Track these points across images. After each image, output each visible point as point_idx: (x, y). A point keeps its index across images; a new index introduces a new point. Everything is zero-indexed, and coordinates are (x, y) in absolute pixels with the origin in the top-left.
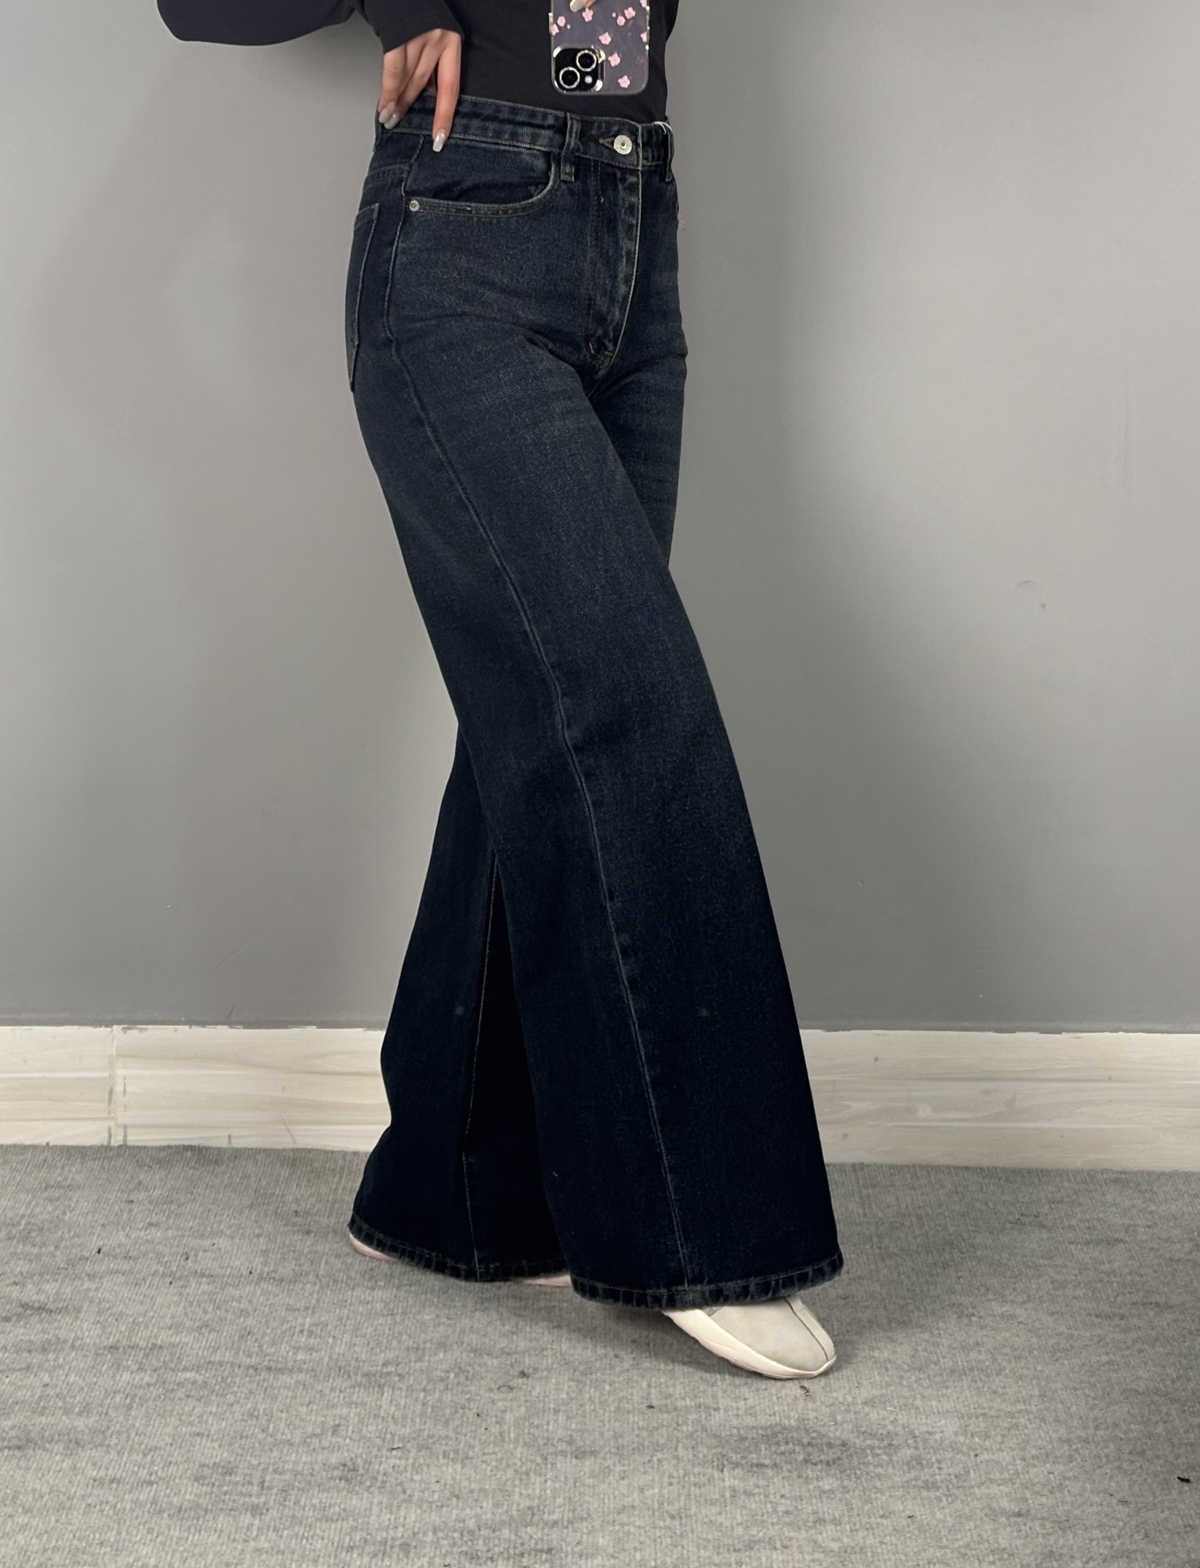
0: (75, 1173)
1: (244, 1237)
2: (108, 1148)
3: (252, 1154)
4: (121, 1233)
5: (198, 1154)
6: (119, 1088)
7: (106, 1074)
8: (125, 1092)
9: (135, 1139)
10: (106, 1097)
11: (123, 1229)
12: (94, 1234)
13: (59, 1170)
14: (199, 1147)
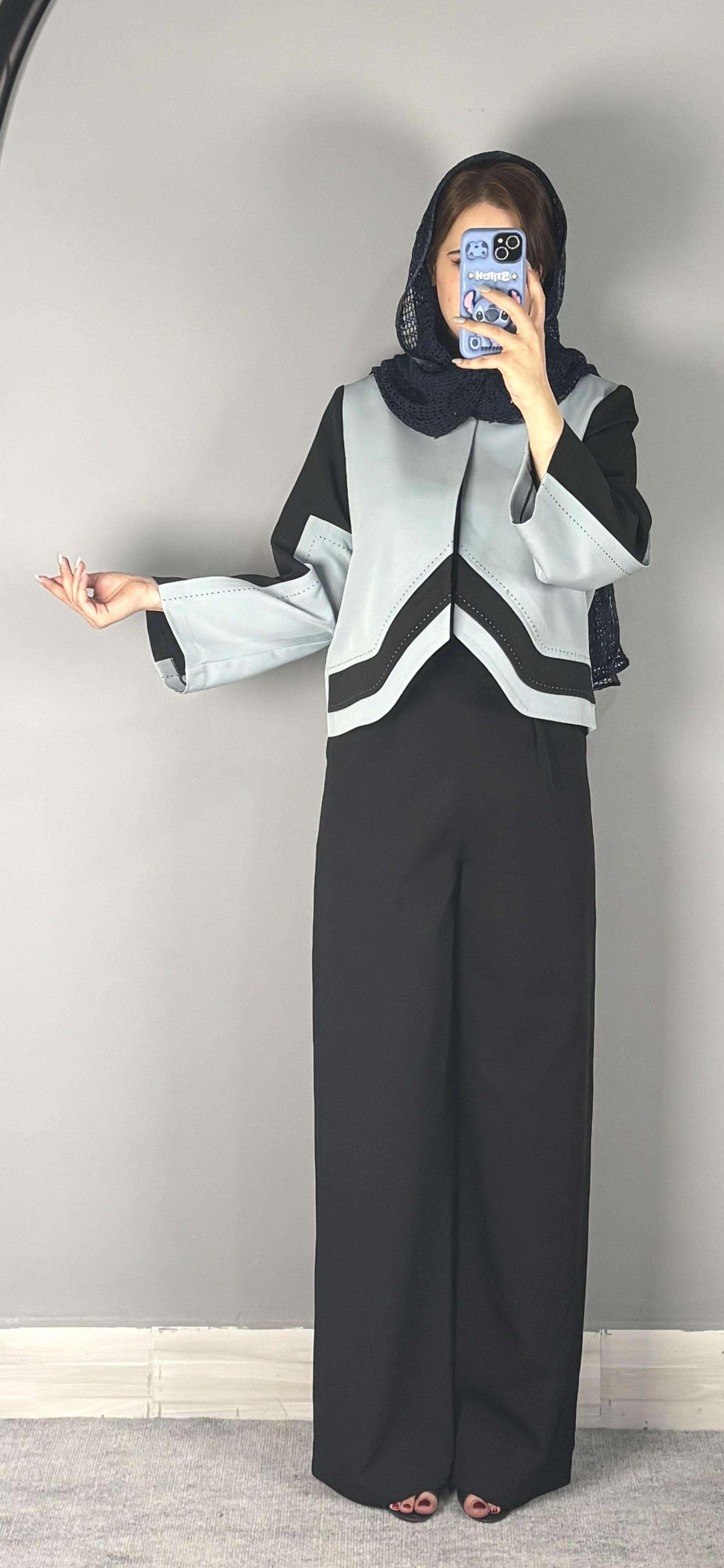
0: (126, 1441)
1: (261, 1498)
2: (148, 1420)
3: (254, 1425)
4: (169, 1494)
5: (215, 1425)
6: (156, 1374)
7: (147, 1364)
8: (160, 1377)
9: (167, 1413)
10: (146, 1380)
11: (170, 1491)
12: (149, 1495)
13: (114, 1438)
14: (215, 1419)
